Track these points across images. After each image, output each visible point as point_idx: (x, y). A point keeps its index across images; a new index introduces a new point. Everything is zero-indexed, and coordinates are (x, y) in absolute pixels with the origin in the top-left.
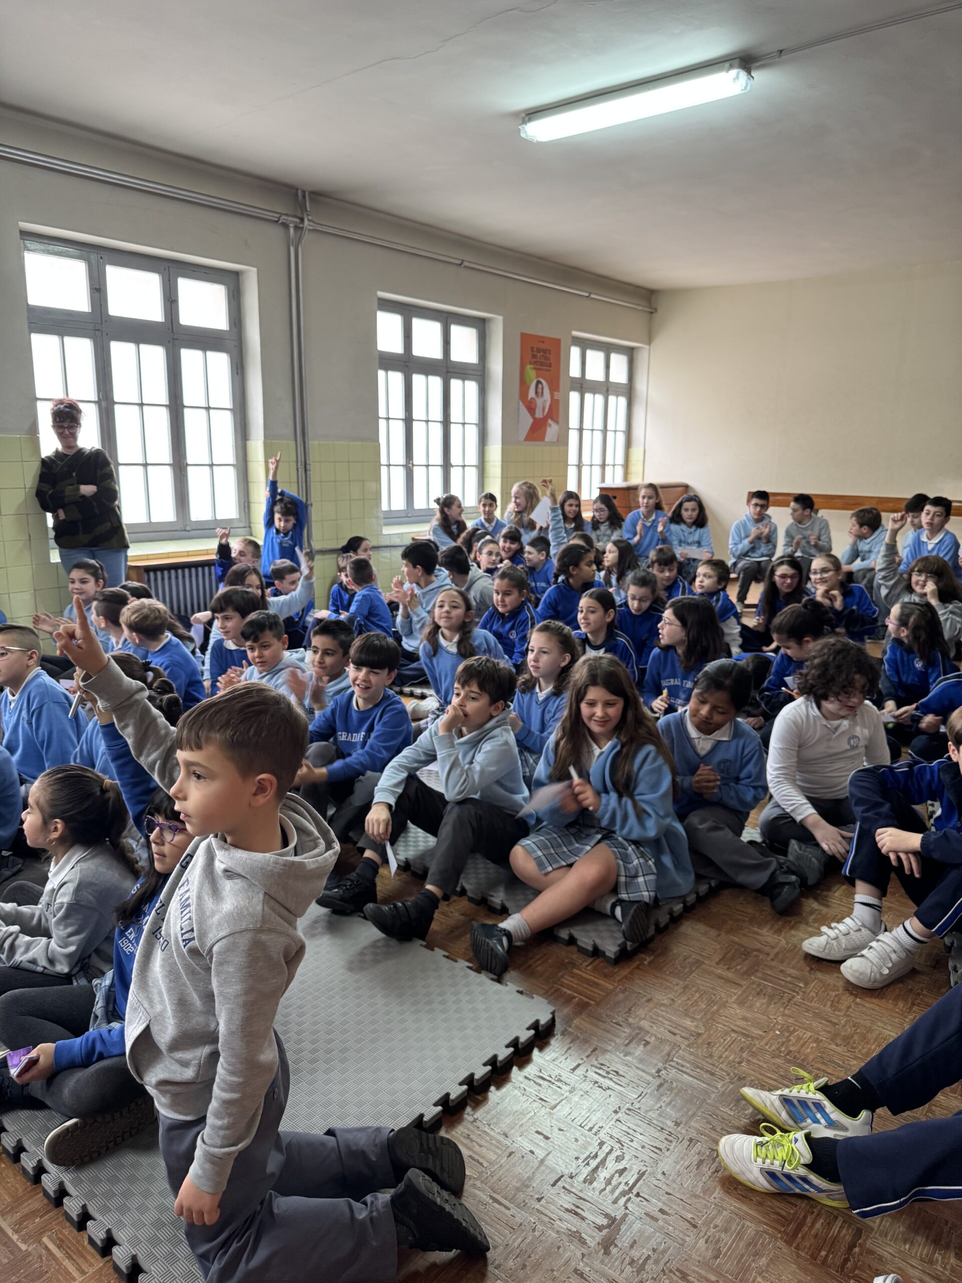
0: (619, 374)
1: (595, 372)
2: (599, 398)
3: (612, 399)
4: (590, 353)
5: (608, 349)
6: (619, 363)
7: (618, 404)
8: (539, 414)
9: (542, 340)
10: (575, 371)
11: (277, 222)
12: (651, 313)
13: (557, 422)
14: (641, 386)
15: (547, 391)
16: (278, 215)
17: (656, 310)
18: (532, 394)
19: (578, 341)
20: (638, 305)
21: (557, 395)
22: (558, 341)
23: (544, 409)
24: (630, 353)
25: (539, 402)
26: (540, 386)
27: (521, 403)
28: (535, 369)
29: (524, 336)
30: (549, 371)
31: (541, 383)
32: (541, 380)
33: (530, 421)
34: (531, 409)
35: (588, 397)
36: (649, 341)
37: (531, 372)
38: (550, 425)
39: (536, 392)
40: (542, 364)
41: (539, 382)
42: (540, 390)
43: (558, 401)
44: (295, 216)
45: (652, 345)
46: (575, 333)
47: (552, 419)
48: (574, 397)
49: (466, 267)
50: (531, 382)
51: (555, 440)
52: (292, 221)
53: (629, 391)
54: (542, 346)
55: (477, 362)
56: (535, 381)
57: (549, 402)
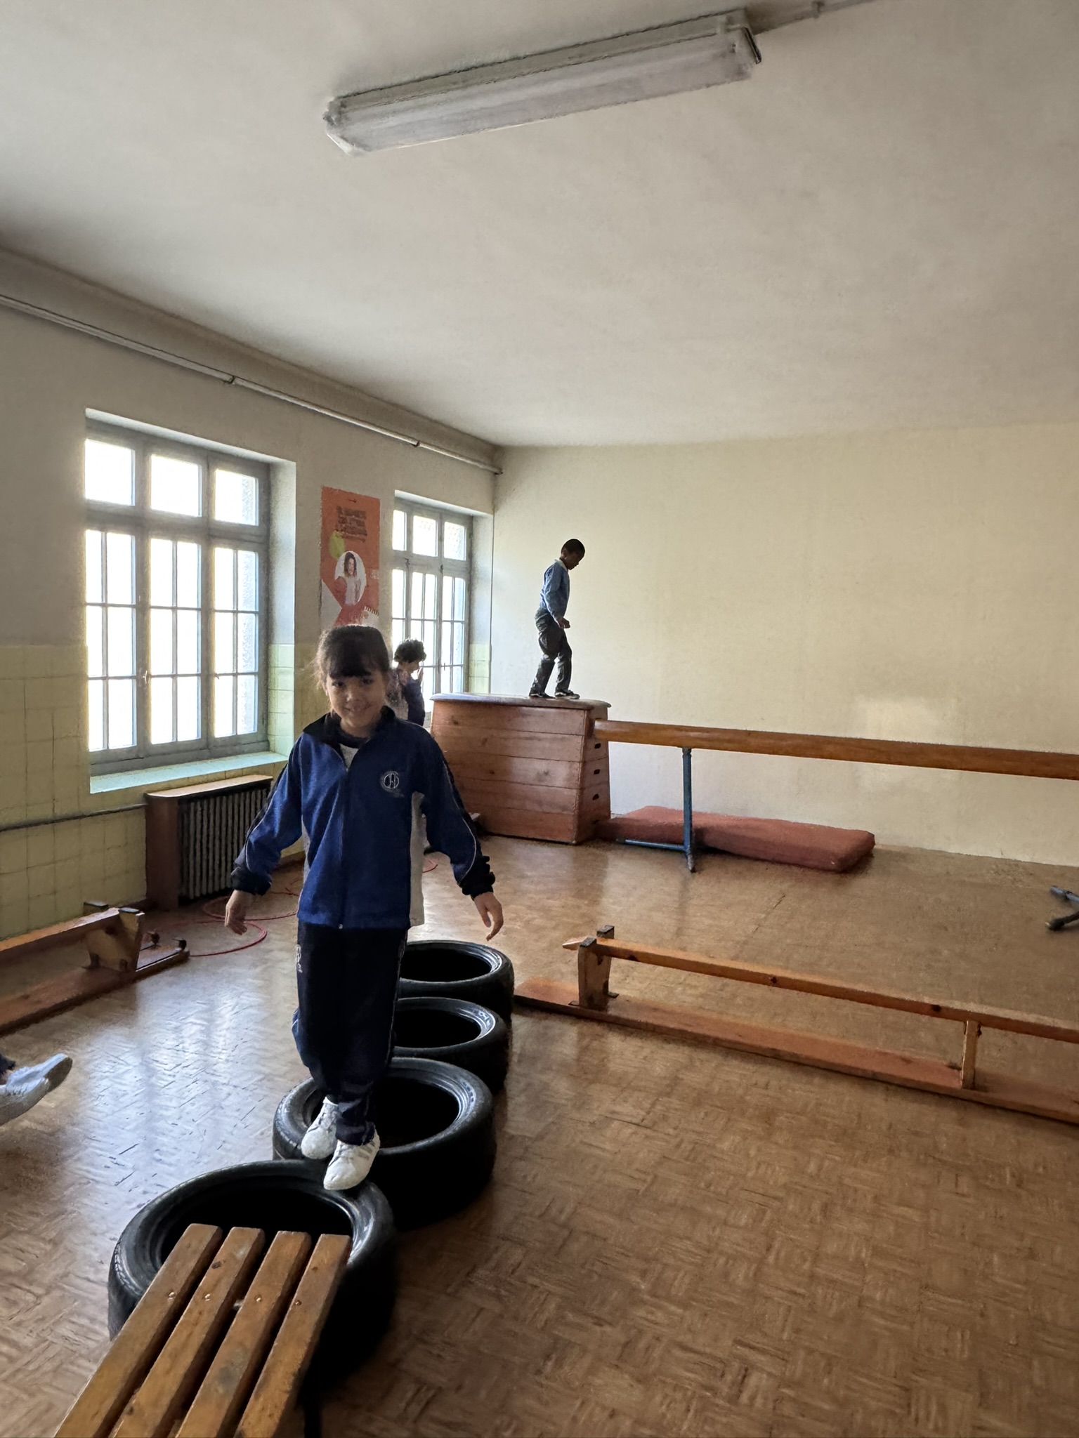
0: (455, 548)
1: (424, 545)
2: (431, 579)
3: (447, 580)
4: (418, 520)
5: (442, 516)
6: (455, 534)
7: (455, 586)
9: (353, 498)
10: (398, 543)
12: (496, 474)
13: (376, 612)
14: (483, 562)
15: (360, 568)
17: (501, 469)
18: (339, 572)
19: (402, 504)
20: (478, 461)
23: (357, 592)
24: (470, 523)
25: (351, 582)
26: (351, 561)
27: (323, 583)
28: (343, 537)
29: (328, 493)
30: (364, 540)
31: (352, 556)
32: (352, 552)
33: (340, 608)
34: (340, 593)
35: (417, 577)
36: (494, 509)
37: (338, 542)
38: (366, 616)
39: (346, 570)
40: (354, 531)
41: (349, 556)
42: (351, 567)
43: (376, 582)
45: (497, 514)
46: (398, 493)
47: (369, 607)
48: (398, 576)
49: (237, 385)
50: (339, 556)
53: (469, 570)
54: (354, 507)
55: (258, 524)
56: (344, 555)
57: (364, 583)
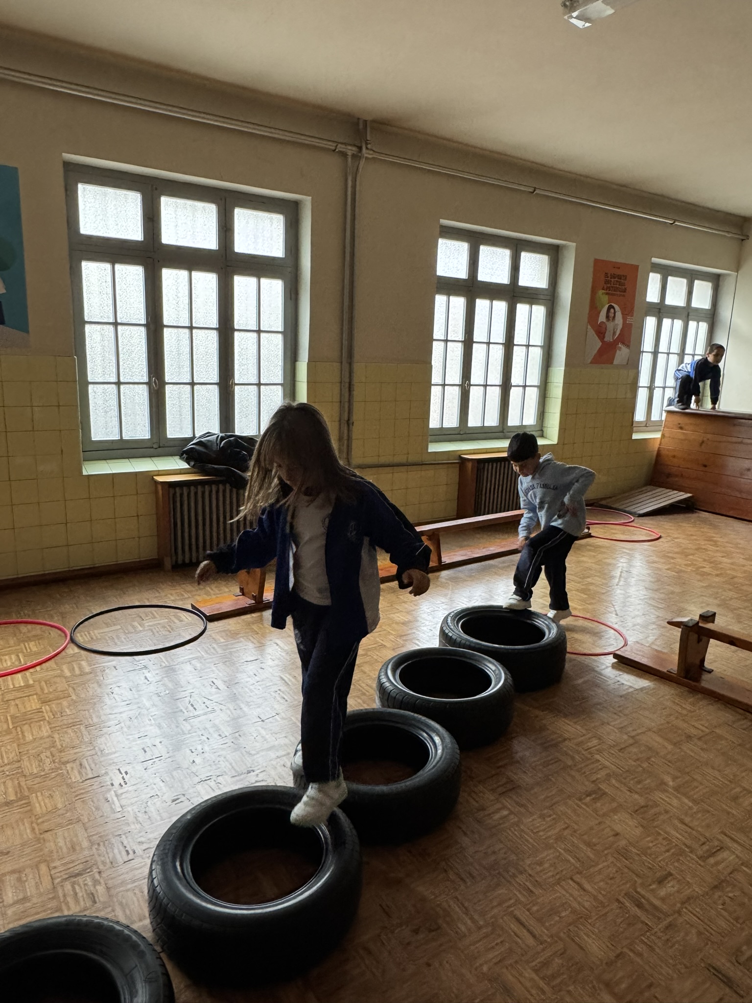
0: (702, 300)
1: (675, 298)
2: (678, 324)
3: (692, 325)
4: (671, 280)
5: (691, 277)
6: (703, 290)
7: (699, 329)
8: (609, 338)
9: (617, 266)
10: (652, 296)
11: (334, 151)
12: (743, 240)
13: (628, 346)
14: (725, 311)
15: (619, 315)
16: (335, 145)
17: (747, 236)
18: (602, 318)
19: (656, 268)
20: (728, 232)
21: (629, 320)
22: (636, 268)
23: (614, 333)
24: (716, 281)
25: (610, 325)
26: (612, 310)
27: (589, 327)
28: (607, 294)
29: (598, 263)
30: (624, 296)
31: (613, 308)
32: (613, 304)
33: (599, 344)
34: (601, 332)
35: (667, 322)
36: (738, 268)
37: (603, 298)
38: (620, 349)
39: (608, 317)
40: (616, 289)
41: (611, 307)
42: (611, 315)
43: (631, 325)
44: (354, 145)
45: (740, 272)
46: (655, 260)
47: (623, 343)
48: (650, 322)
49: (538, 195)
50: (603, 307)
51: (625, 364)
52: (351, 150)
53: (712, 317)
54: (618, 272)
55: (547, 288)
56: (607, 306)
57: (620, 327)
